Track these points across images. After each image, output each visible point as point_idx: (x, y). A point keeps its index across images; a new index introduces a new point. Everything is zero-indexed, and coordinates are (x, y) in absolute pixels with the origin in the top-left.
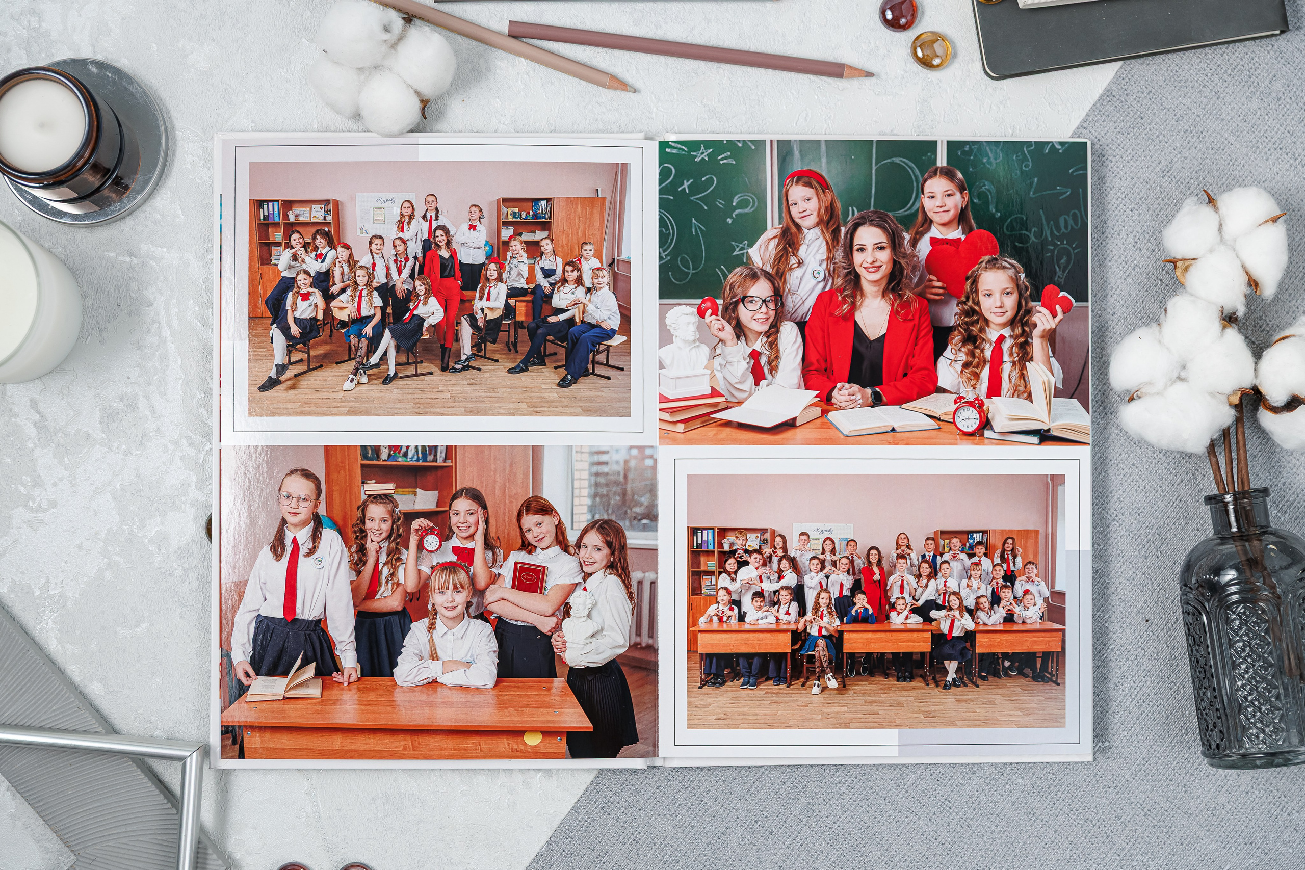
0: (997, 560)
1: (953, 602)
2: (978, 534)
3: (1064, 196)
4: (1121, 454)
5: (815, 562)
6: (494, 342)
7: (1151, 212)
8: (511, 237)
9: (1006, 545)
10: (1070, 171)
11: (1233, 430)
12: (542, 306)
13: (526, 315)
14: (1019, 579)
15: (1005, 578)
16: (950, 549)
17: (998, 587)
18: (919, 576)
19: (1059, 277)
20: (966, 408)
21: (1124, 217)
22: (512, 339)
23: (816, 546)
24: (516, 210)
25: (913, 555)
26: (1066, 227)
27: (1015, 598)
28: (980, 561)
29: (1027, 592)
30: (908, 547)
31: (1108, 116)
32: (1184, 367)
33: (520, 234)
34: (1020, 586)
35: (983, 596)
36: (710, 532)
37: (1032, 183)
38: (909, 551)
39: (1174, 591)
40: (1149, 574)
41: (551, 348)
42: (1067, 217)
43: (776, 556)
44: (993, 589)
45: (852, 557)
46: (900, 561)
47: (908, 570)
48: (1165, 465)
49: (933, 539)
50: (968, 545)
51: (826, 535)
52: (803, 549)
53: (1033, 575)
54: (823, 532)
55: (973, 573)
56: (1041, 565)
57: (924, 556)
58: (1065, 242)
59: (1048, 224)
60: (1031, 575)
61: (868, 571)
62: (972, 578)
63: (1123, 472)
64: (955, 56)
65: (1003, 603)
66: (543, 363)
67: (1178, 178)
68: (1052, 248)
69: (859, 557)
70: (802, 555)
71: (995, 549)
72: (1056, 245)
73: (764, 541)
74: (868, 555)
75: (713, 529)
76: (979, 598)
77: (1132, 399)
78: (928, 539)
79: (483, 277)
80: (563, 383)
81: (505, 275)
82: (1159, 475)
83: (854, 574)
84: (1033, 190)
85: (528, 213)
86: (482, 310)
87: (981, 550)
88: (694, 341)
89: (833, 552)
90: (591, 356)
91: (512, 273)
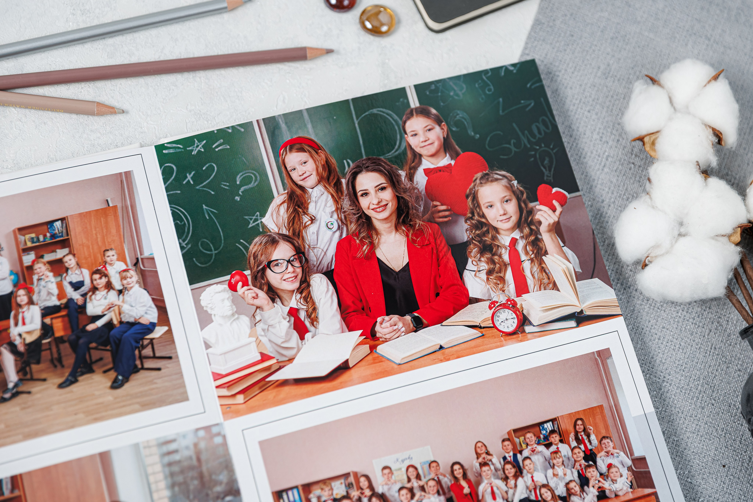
0: (574, 444)
1: (546, 494)
2: (548, 424)
3: (530, 107)
4: (649, 321)
5: (404, 492)
6: (38, 362)
7: (605, 109)
8: (33, 262)
9: (577, 427)
10: (528, 86)
11: (741, 271)
12: (77, 318)
13: (65, 329)
14: (599, 456)
15: (586, 459)
16: (527, 445)
17: (582, 470)
18: (506, 479)
19: (547, 176)
20: (501, 311)
21: (584, 119)
22: (55, 355)
23: (400, 476)
24: (33, 235)
25: (495, 460)
26: (540, 133)
27: (601, 474)
28: (558, 448)
29: (610, 466)
30: (488, 453)
31: (544, 40)
32: (681, 224)
33: (42, 257)
34: (601, 462)
35: (571, 481)
36: (295, 491)
37: (499, 103)
38: (489, 457)
39: (738, 432)
40: (711, 423)
41: (95, 355)
42: (537, 124)
43: (365, 496)
44: (578, 472)
45: (438, 478)
46: (485, 469)
47: (494, 475)
48: (691, 320)
49: (508, 440)
50: (542, 436)
51: (407, 463)
52: (389, 483)
53: (610, 449)
54: (403, 461)
55: (555, 461)
56: (615, 436)
57: (505, 458)
58: (543, 145)
59: (523, 134)
60: (609, 449)
61: (456, 487)
62: (556, 467)
63: (657, 337)
64: (399, 22)
65: (591, 483)
66: (90, 371)
67: (618, 77)
68: (533, 153)
69: (445, 476)
70: (389, 489)
71: (568, 435)
72: (536, 150)
73: (349, 486)
74: (452, 471)
75: (296, 487)
76: (567, 484)
77: (645, 265)
78: (503, 441)
79: (14, 305)
80: (116, 385)
81: (35, 298)
82: (689, 331)
83: (444, 493)
84: (501, 108)
85: (45, 236)
86: (20, 335)
87: (555, 438)
88: (233, 315)
89: (418, 477)
90: (137, 352)
91: (42, 293)
